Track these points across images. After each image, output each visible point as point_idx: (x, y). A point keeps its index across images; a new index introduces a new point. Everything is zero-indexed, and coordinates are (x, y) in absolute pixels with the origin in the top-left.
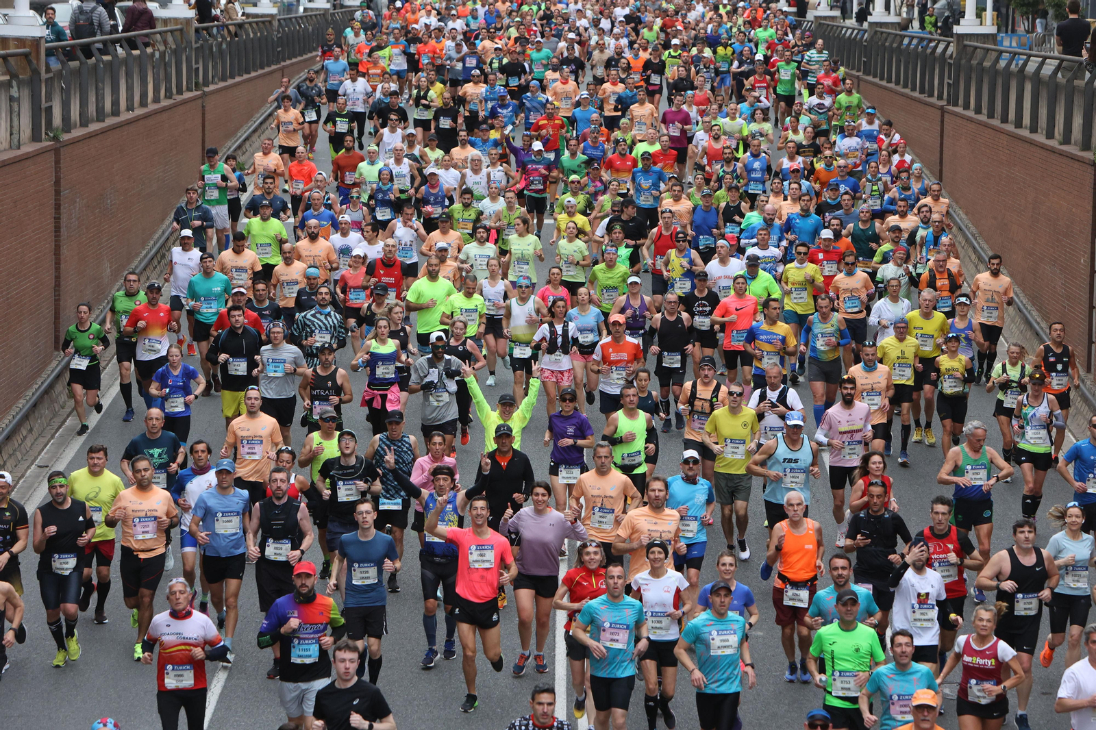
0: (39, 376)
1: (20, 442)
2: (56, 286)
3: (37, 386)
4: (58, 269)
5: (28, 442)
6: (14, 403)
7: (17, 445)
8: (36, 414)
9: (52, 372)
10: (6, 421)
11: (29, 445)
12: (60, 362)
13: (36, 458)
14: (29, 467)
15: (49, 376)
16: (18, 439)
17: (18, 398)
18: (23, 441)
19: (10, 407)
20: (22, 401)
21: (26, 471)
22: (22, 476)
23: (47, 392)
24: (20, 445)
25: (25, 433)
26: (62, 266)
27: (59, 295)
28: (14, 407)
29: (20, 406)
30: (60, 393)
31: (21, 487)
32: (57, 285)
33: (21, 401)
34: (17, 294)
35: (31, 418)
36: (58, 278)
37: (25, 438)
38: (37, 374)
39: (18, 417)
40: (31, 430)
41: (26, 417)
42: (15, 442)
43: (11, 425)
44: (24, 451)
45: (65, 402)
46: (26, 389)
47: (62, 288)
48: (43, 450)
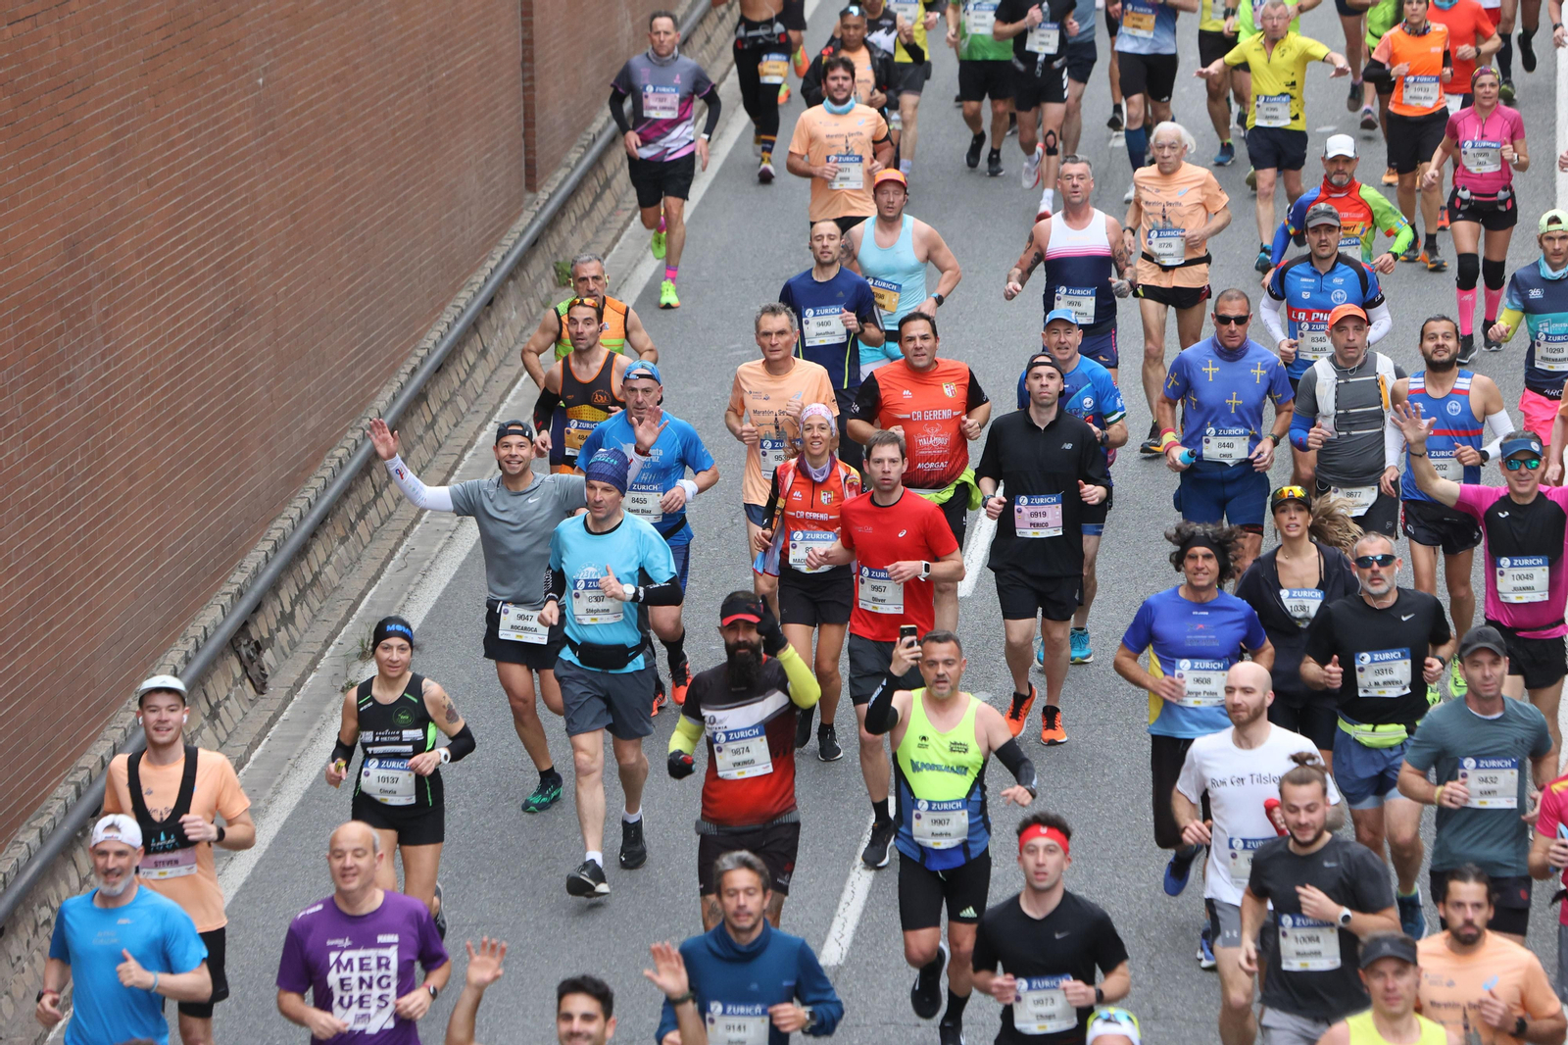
0: (497, 243)
1: (463, 376)
2: (525, 60)
3: (491, 264)
4: (527, 24)
5: (479, 376)
6: (449, 299)
7: (457, 383)
8: (494, 321)
9: (523, 234)
10: (435, 336)
11: (481, 382)
12: (537, 215)
13: (496, 408)
14: (481, 427)
15: (516, 243)
16: (457, 372)
17: (455, 289)
18: (468, 375)
19: (442, 307)
20: (465, 295)
21: (476, 434)
22: (470, 445)
23: (512, 275)
24: (463, 383)
25: (471, 357)
26: (537, 19)
27: (532, 78)
28: (449, 308)
29: (462, 303)
30: (538, 279)
31: (468, 468)
32: (528, 59)
33: (462, 294)
34: (449, 77)
35: (484, 329)
36: (528, 43)
37: (473, 368)
38: (492, 239)
39: (458, 326)
40: (483, 353)
41: (474, 326)
42: (455, 378)
43: (445, 344)
44: (473, 396)
45: (549, 296)
46: (473, 270)
47: (538, 63)
48: (508, 391)
